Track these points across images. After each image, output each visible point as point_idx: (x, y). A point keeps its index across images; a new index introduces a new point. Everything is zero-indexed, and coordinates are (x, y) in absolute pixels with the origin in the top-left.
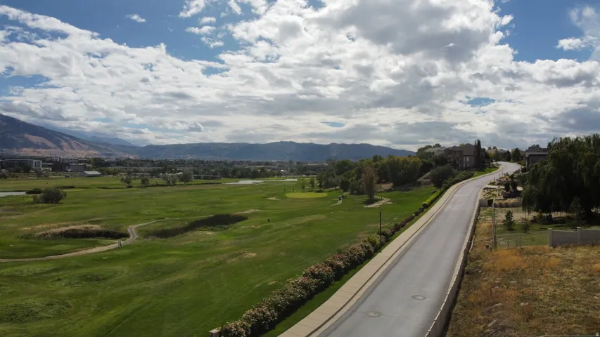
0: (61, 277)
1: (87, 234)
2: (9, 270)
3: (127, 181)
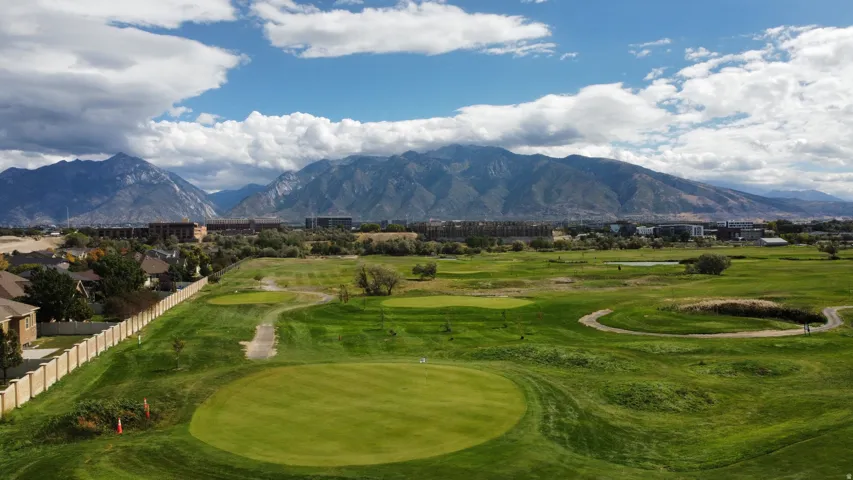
0: (705, 362)
3: (831, 250)
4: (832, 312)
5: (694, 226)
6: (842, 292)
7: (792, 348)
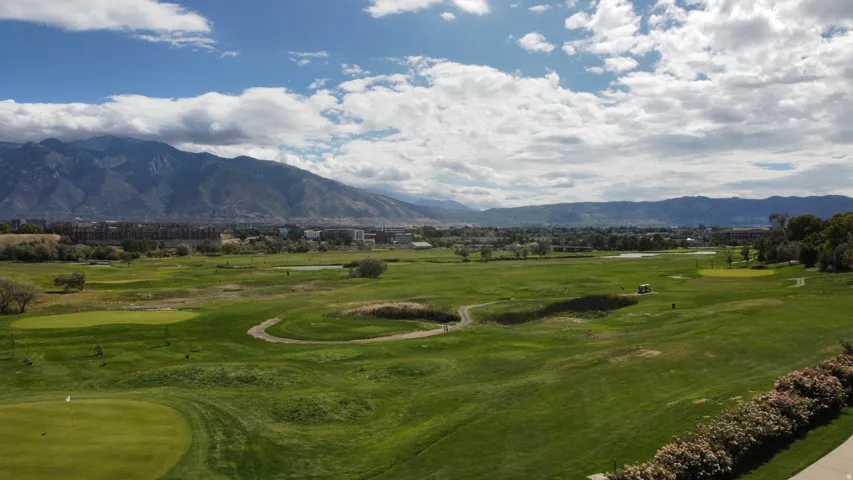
0: (364, 367)
1: (405, 315)
2: (305, 353)
3: (464, 254)
4: (464, 311)
5: (356, 231)
6: (471, 292)
7: (435, 348)
